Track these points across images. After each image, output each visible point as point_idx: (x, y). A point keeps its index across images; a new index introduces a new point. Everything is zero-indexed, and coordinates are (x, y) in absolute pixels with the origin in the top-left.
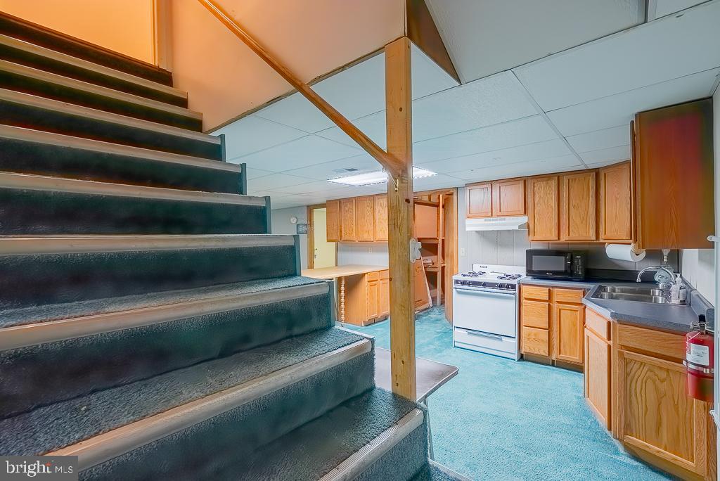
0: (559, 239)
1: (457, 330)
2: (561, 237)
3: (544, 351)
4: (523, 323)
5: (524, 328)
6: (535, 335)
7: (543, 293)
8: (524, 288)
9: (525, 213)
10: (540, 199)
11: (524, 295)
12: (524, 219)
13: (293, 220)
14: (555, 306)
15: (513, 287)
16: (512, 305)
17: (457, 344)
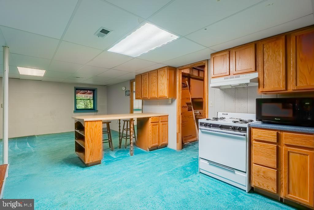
0: (286, 89)
1: (201, 161)
2: (289, 88)
3: (273, 189)
4: (253, 161)
5: (254, 165)
6: (264, 172)
7: (271, 136)
8: (254, 131)
9: (256, 70)
10: (268, 57)
11: (254, 137)
12: (255, 75)
13: (124, 89)
14: (283, 149)
15: (244, 129)
16: (243, 145)
17: (201, 171)
